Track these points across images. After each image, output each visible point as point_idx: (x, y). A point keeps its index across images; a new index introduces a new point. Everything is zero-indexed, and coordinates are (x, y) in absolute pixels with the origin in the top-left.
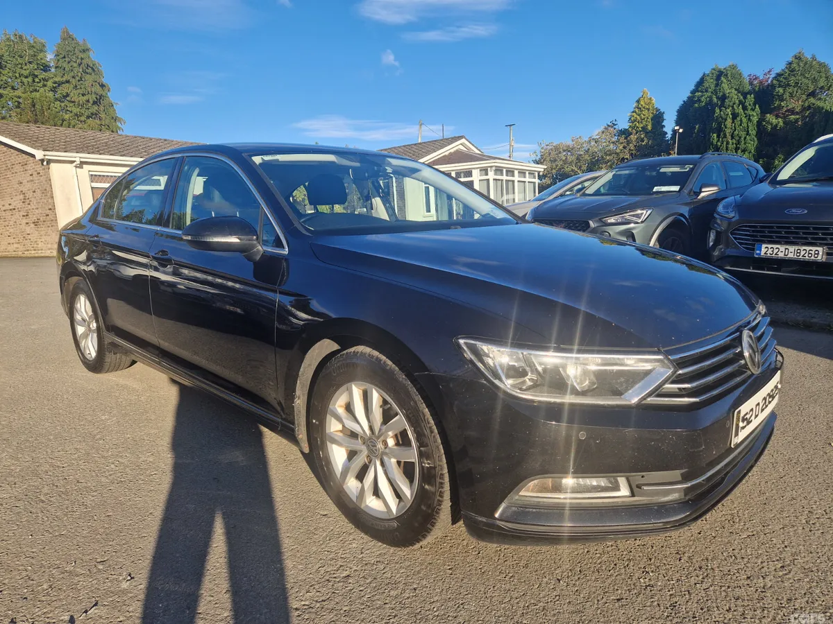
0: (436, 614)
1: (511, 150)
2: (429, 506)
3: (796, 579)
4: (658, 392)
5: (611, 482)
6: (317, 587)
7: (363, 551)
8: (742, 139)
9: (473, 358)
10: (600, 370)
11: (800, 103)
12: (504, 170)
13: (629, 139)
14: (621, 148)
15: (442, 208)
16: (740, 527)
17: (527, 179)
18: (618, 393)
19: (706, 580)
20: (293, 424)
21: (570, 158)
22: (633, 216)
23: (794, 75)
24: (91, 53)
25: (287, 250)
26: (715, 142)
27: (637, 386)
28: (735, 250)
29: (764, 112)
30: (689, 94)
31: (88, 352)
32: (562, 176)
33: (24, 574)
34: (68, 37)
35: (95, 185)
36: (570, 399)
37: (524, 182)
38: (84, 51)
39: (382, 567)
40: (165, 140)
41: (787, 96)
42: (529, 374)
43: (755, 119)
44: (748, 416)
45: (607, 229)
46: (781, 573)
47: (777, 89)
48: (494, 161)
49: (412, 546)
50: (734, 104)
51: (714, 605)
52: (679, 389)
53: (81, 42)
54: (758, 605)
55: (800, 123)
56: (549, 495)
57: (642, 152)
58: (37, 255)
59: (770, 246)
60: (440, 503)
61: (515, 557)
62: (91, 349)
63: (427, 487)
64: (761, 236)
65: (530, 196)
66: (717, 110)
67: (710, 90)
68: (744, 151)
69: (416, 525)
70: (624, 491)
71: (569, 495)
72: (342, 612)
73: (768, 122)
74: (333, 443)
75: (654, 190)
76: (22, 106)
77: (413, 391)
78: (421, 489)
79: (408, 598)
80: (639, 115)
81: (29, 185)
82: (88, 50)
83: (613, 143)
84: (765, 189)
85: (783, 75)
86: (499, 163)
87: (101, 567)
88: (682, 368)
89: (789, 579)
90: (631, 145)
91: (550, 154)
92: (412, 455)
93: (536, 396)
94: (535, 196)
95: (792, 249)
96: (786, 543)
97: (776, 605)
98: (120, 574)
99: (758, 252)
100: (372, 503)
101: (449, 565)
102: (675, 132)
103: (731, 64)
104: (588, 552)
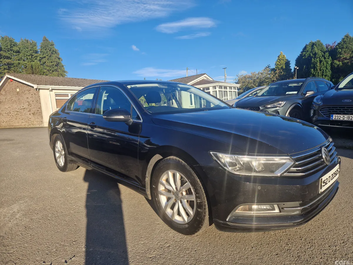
0: (205, 259)
1: (225, 79)
2: (200, 218)
3: (349, 247)
4: (288, 171)
5: (271, 207)
6: (157, 250)
7: (174, 237)
8: (325, 71)
9: (216, 159)
10: (265, 163)
11: (349, 55)
12: (223, 87)
13: (275, 72)
14: (272, 76)
15: (197, 103)
16: (326, 228)
17: (233, 90)
18: (273, 172)
19: (312, 247)
20: (145, 188)
21: (251, 81)
22: (278, 104)
23: (345, 44)
24: (54, 46)
25: (142, 120)
26: (313, 72)
27: (280, 169)
28: (321, 117)
29: (333, 59)
30: (300, 53)
31: (60, 164)
32: (247, 89)
33: (46, 245)
34: (45, 40)
35: (57, 98)
36: (254, 174)
37: (232, 91)
38: (52, 45)
39: (182, 243)
40: (84, 79)
41: (343, 52)
42: (238, 165)
43: (330, 62)
44: (326, 181)
45: (267, 110)
46: (343, 245)
47: (339, 50)
48: (218, 83)
49: (194, 234)
50: (320, 56)
51: (315, 256)
52: (297, 170)
53: (51, 42)
54: (333, 256)
55: (349, 64)
56: (247, 212)
57: (282, 78)
58: (33, 127)
59: (336, 115)
60: (204, 216)
61: (235, 239)
62: (62, 162)
63: (199, 210)
64: (333, 111)
65: (234, 97)
66: (313, 59)
67: (309, 51)
68: (326, 76)
69: (195, 225)
70: (277, 211)
71: (255, 212)
72: (168, 259)
73: (335, 64)
74: (161, 195)
75: (287, 93)
76: (27, 67)
77: (193, 172)
78: (197, 211)
79: (193, 254)
80: (279, 62)
81: (31, 99)
82: (53, 45)
83: (269, 74)
84: (333, 92)
85: (340, 44)
86: (221, 84)
87: (74, 243)
88: (297, 162)
89: (346, 247)
90: (277, 75)
91: (242, 80)
92: (193, 198)
93: (241, 173)
94: (236, 97)
95: (346, 116)
96: (345, 233)
97: (340, 256)
98: (82, 246)
99: (332, 118)
100: (177, 218)
101: (208, 242)
102: (295, 69)
103: (318, 40)
104: (264, 237)
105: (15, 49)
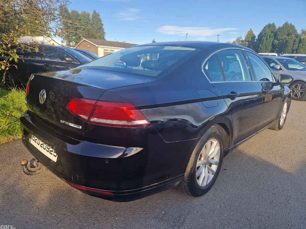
8: (268, 46)
23: (283, 29)
24: (100, 16)
29: (275, 39)
34: (95, 12)
35: (104, 51)
41: (280, 35)
43: (272, 41)
47: (278, 32)
50: (268, 36)
53: (98, 13)
73: (275, 42)
103: (273, 23)
105: (79, 18)
